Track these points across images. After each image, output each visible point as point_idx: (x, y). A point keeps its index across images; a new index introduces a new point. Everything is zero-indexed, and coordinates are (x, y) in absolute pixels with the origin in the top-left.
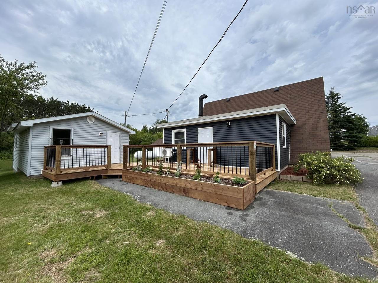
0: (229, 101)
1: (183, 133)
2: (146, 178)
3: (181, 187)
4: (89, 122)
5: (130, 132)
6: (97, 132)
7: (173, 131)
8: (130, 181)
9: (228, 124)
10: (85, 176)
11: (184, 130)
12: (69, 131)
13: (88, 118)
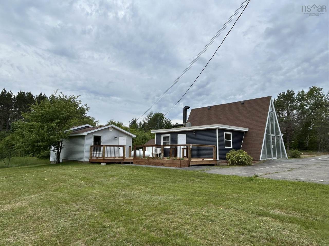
0: (209, 109)
1: (169, 137)
2: (146, 161)
3: (161, 163)
4: (110, 131)
5: (133, 136)
6: (114, 137)
7: (162, 135)
8: (138, 163)
9: (194, 132)
10: (114, 161)
11: (170, 135)
12: (100, 137)
13: (109, 128)
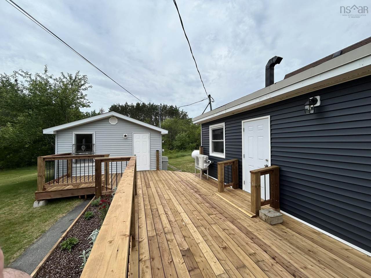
1: (221, 130)
4: (112, 124)
6: (122, 135)
7: (210, 126)
9: (314, 101)
10: (72, 194)
11: (223, 125)
12: (91, 136)
13: (110, 119)
